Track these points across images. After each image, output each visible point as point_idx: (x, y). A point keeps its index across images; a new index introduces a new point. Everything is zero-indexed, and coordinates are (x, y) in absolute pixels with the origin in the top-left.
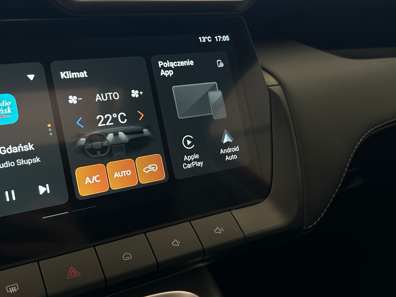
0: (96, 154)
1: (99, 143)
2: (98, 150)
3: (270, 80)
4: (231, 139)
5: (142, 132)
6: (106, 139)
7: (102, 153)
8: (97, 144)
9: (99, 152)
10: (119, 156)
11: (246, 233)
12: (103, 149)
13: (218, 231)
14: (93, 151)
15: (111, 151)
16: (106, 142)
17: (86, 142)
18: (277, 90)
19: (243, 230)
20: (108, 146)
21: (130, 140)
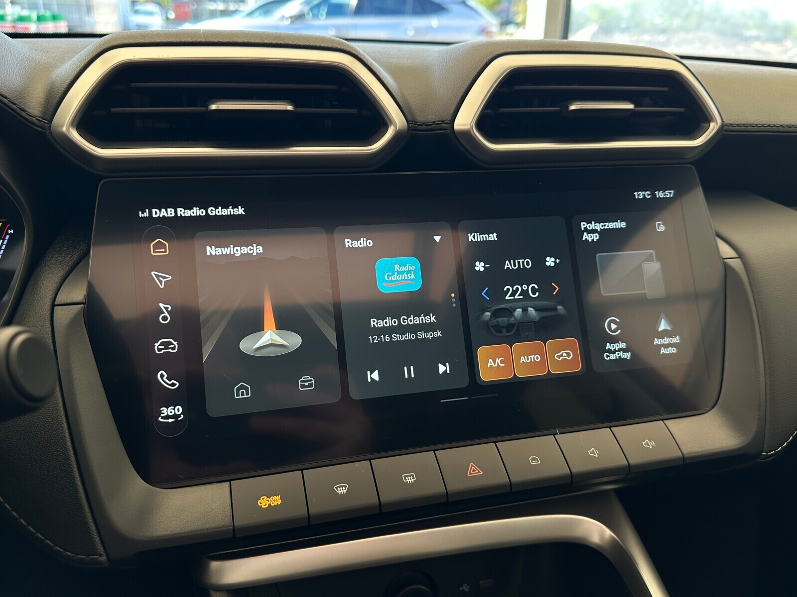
0: (501, 332)
1: (505, 319)
2: (503, 327)
3: (726, 250)
4: (670, 326)
5: (556, 309)
6: (513, 316)
7: (508, 332)
8: (503, 320)
9: (504, 330)
10: (527, 336)
11: (685, 452)
12: (510, 327)
13: (647, 444)
14: (498, 328)
15: (518, 330)
16: (513, 319)
17: (491, 317)
18: (736, 264)
19: (680, 447)
20: (515, 324)
21: (542, 319)
